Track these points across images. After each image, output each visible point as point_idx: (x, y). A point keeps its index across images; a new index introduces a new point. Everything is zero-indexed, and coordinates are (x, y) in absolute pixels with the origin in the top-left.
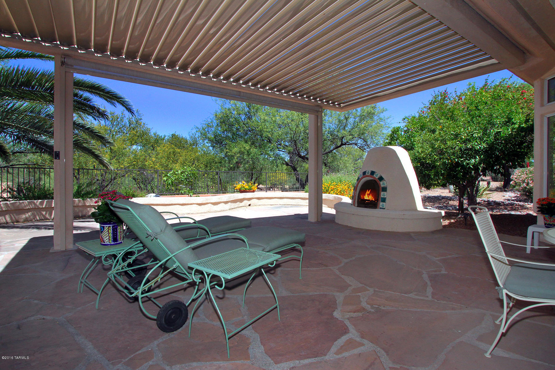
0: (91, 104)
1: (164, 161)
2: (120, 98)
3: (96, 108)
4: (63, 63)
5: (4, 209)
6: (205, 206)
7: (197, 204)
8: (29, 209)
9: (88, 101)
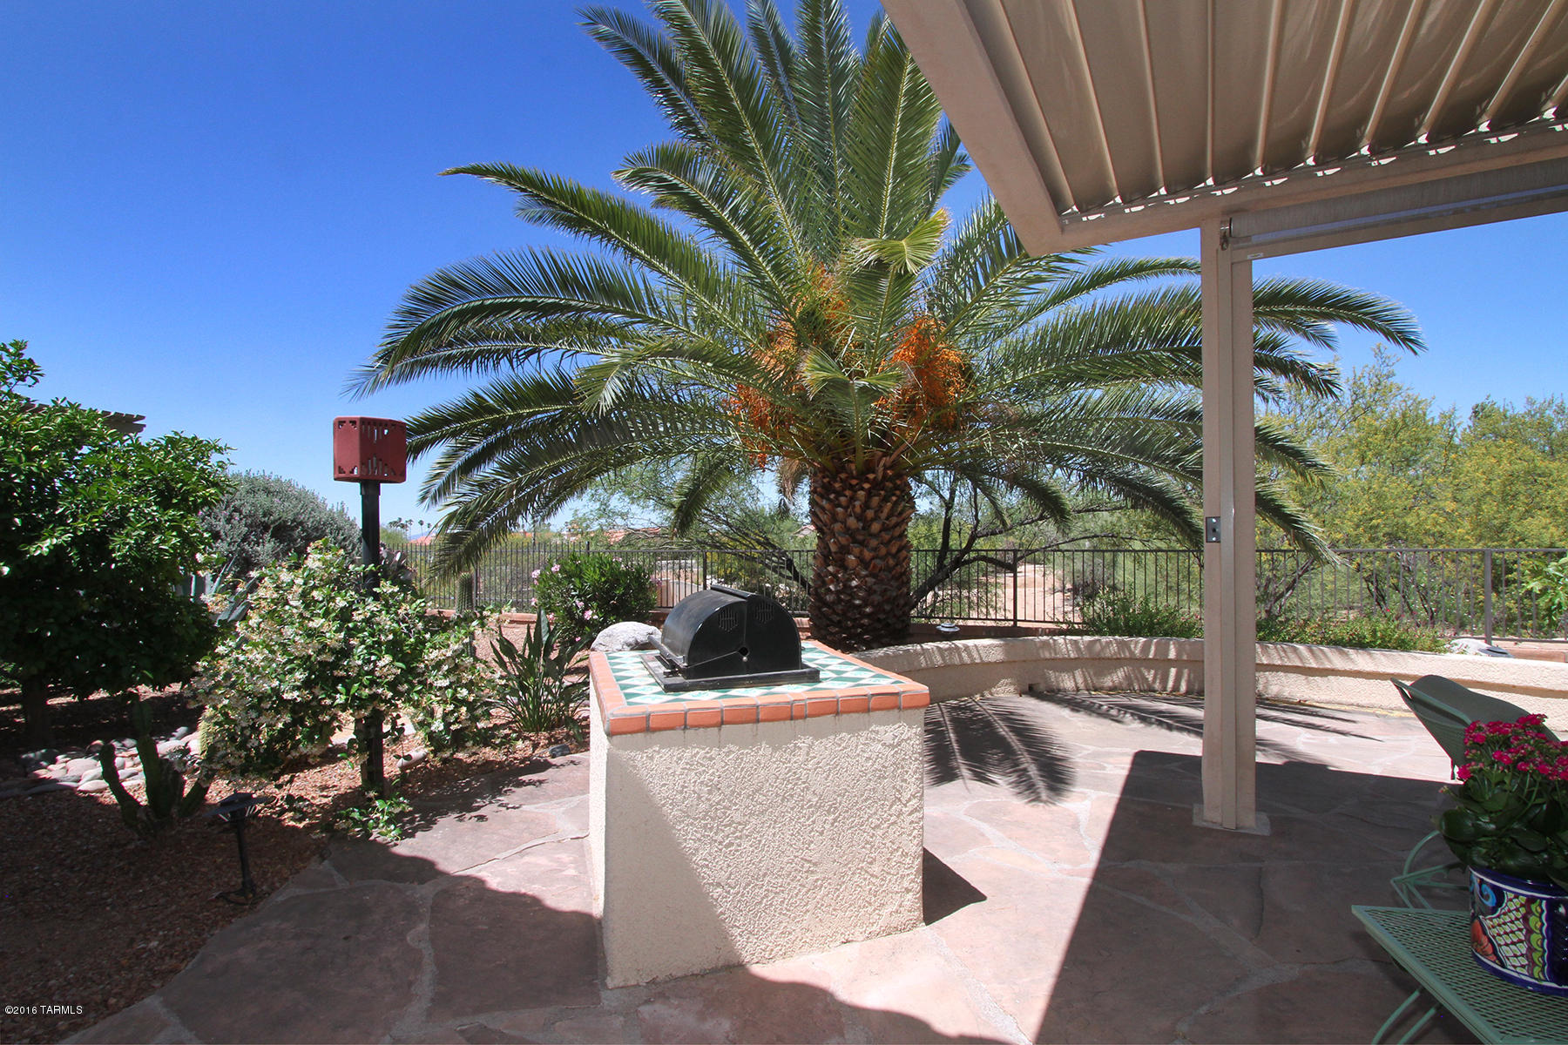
0: (1283, 355)
1: (1489, 508)
2: (1362, 307)
3: (1298, 364)
4: (1225, 239)
5: (1072, 656)
8: (1118, 660)
9: (1272, 349)
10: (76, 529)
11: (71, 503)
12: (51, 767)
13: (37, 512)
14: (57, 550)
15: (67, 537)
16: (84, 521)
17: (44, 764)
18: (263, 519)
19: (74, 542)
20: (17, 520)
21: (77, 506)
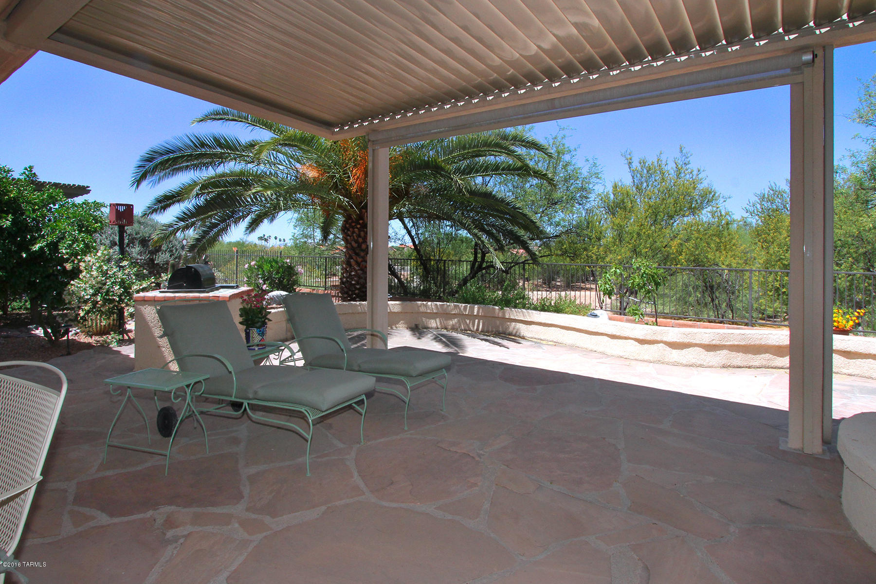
6: (652, 346)
7: (666, 343)
8: (455, 314)
10: (48, 240)
11: (46, 230)
12: (36, 331)
13: (35, 233)
14: (41, 248)
15: (45, 243)
16: (51, 237)
17: (34, 329)
18: (135, 236)
19: (47, 245)
20: (29, 236)
21: (49, 231)
